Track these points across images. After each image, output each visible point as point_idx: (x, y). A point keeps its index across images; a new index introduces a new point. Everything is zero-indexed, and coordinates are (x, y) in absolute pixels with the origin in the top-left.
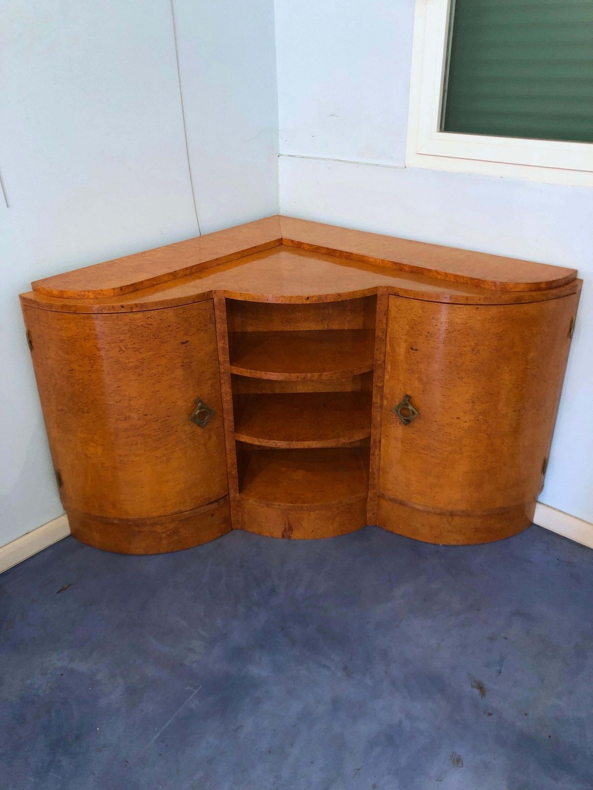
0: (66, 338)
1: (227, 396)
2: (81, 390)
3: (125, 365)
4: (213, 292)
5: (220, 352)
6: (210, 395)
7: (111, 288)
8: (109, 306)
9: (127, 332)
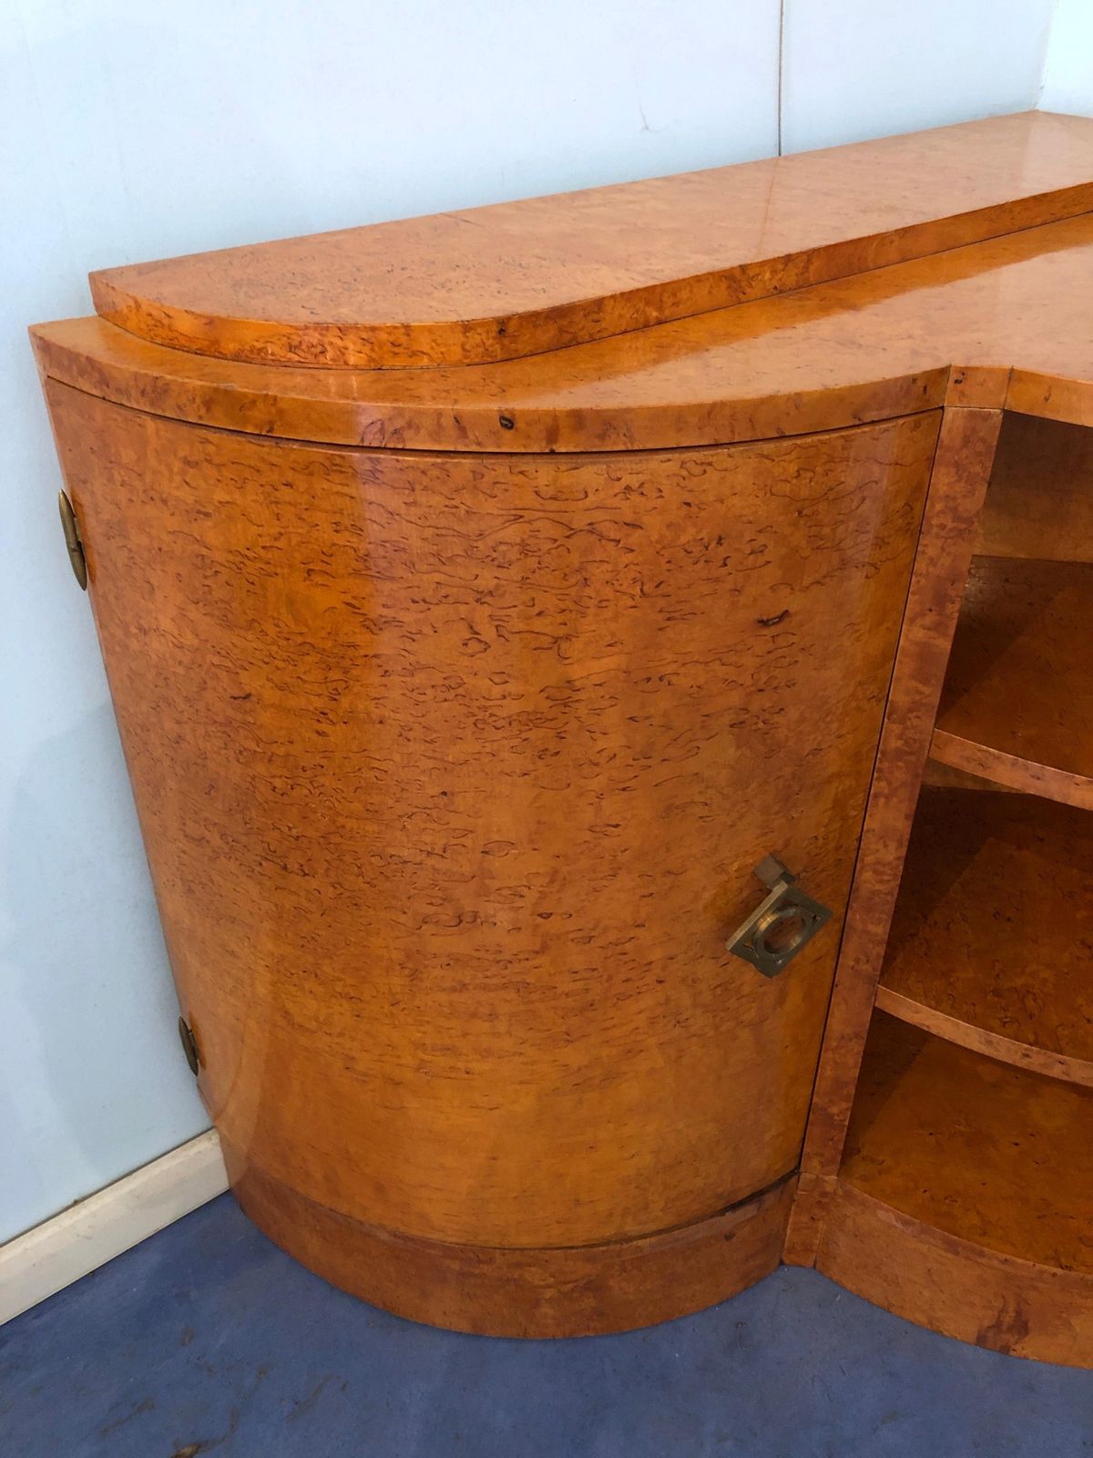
0: (219, 556)
1: (886, 846)
2: (278, 783)
3: (485, 708)
4: (953, 376)
5: (904, 667)
6: (821, 841)
7: (454, 318)
8: (439, 414)
9: (513, 554)
